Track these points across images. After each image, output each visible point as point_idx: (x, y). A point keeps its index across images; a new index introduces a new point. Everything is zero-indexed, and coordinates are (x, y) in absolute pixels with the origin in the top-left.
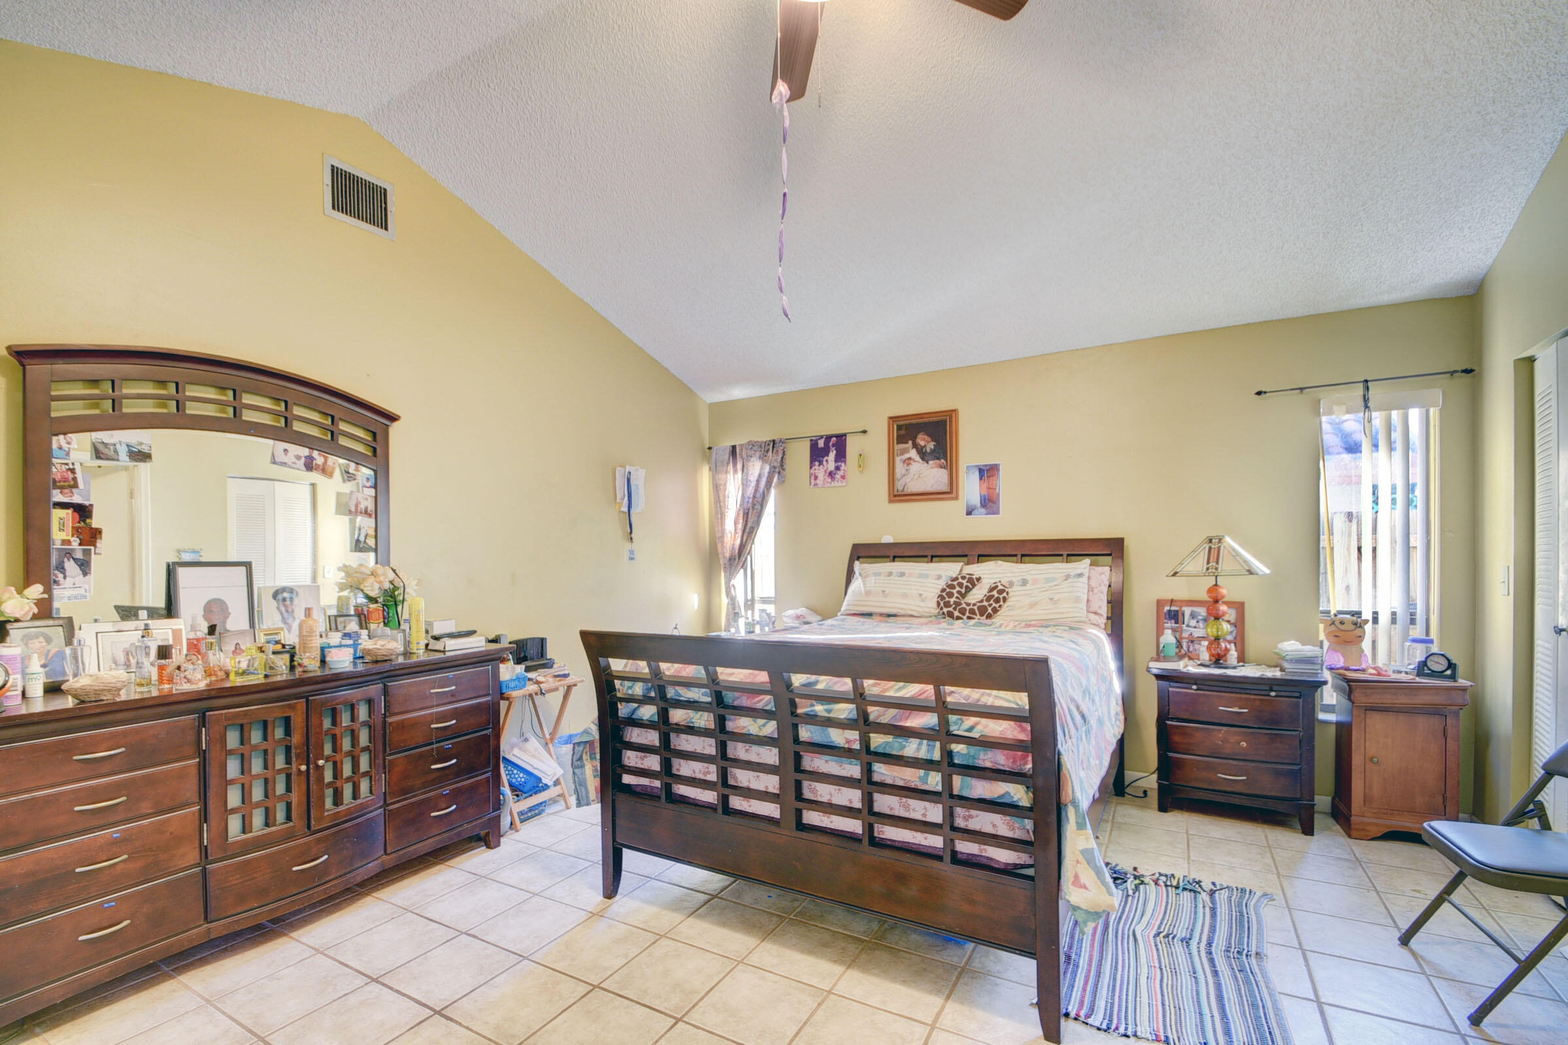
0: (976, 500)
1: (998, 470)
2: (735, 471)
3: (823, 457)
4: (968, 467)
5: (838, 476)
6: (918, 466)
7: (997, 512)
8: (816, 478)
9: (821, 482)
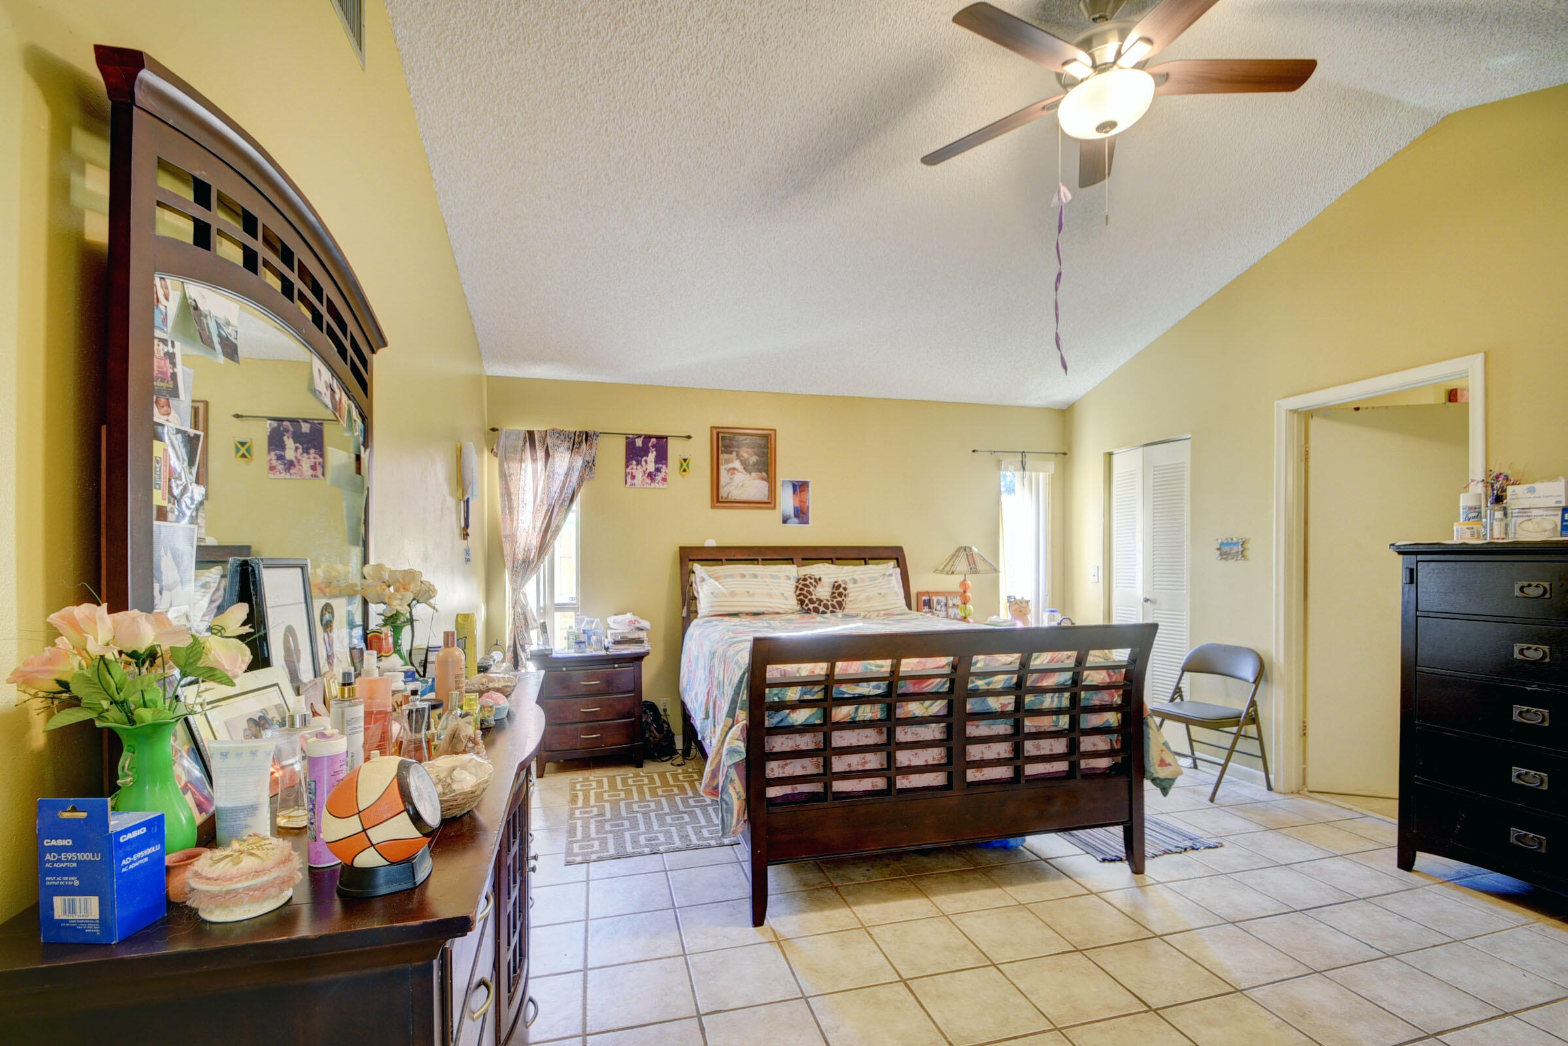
0: (790, 511)
1: (808, 487)
2: (534, 460)
3: (642, 457)
4: (783, 481)
5: (658, 478)
6: (741, 477)
7: (807, 522)
8: (633, 477)
9: (640, 483)
